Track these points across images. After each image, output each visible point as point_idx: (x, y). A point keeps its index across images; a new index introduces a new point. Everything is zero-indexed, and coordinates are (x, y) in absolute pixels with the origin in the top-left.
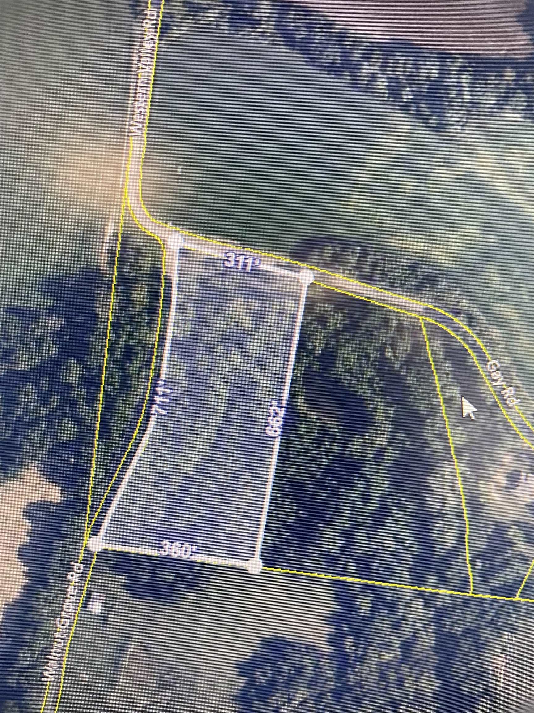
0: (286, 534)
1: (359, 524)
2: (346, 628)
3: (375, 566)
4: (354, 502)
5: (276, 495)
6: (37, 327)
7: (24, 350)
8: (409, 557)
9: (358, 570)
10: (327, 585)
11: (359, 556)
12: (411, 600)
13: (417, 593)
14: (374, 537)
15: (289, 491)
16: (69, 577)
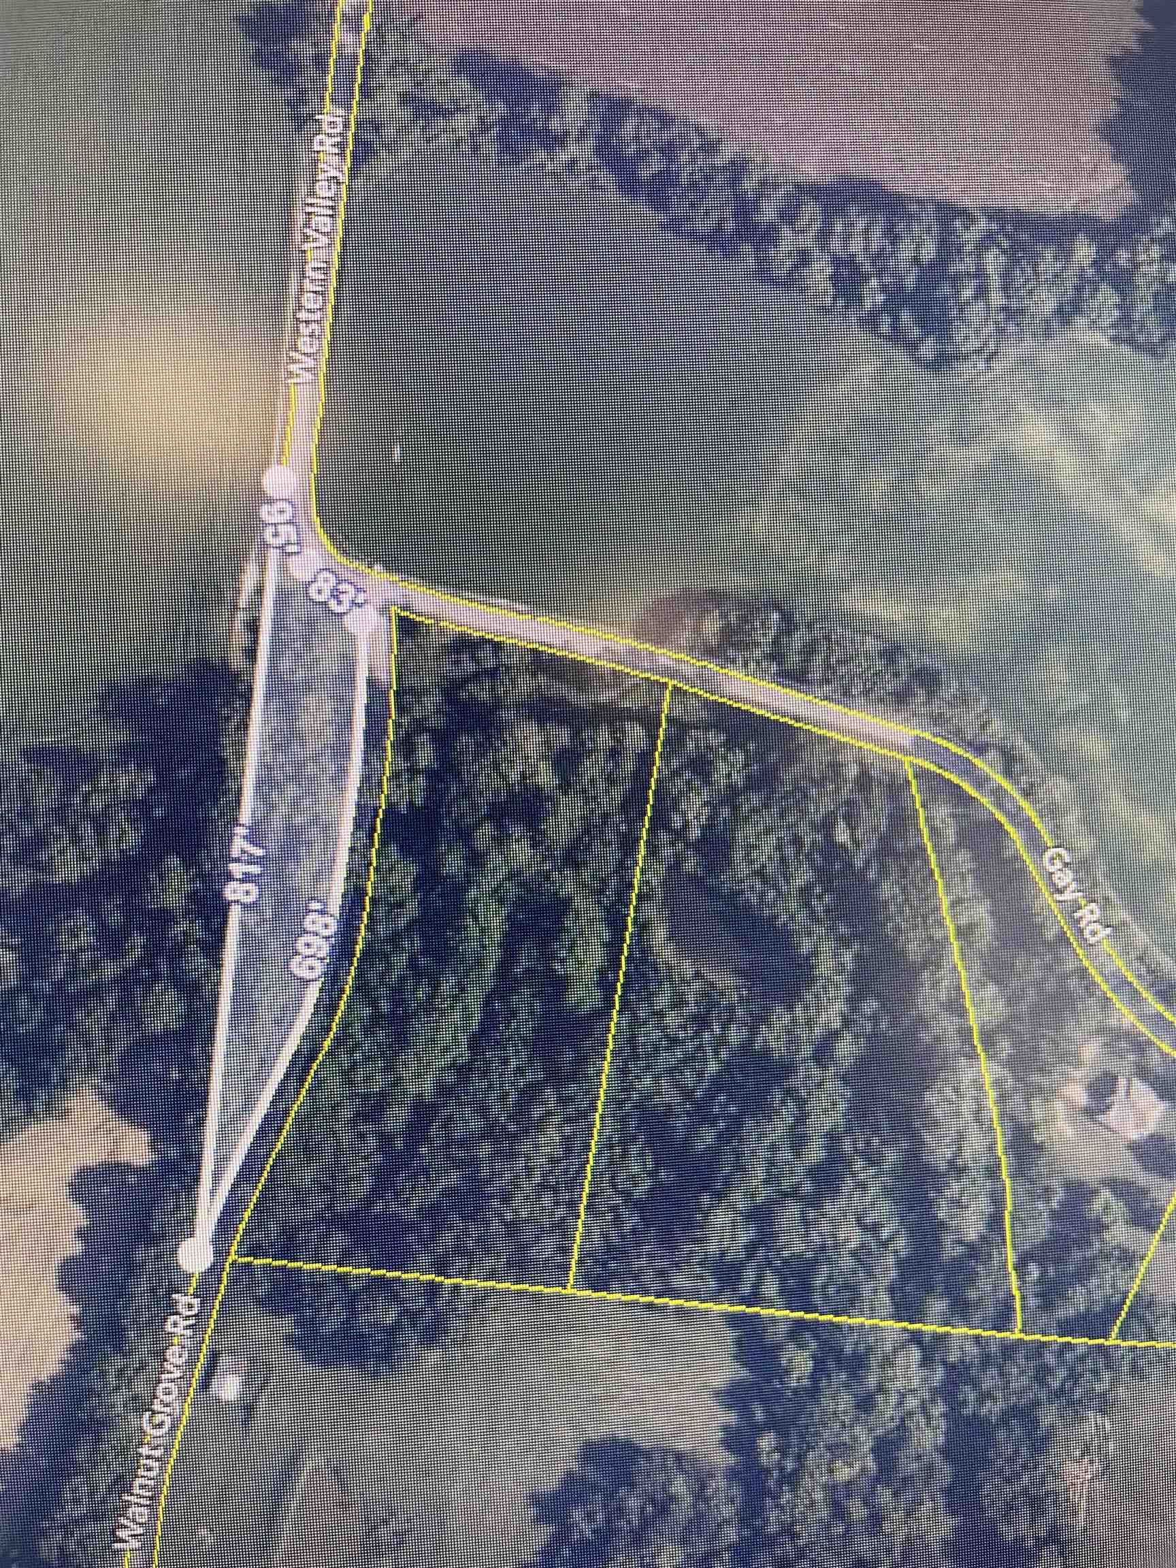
0: (631, 1220)
1: (786, 1195)
2: (759, 1415)
3: (819, 1281)
4: (773, 1148)
5: (610, 1138)
6: (95, 790)
7: (66, 841)
8: (891, 1260)
9: (782, 1292)
10: (720, 1324)
11: (785, 1262)
12: (895, 1350)
13: (906, 1336)
14: (816, 1221)
15: (638, 1128)
16: (169, 1327)
